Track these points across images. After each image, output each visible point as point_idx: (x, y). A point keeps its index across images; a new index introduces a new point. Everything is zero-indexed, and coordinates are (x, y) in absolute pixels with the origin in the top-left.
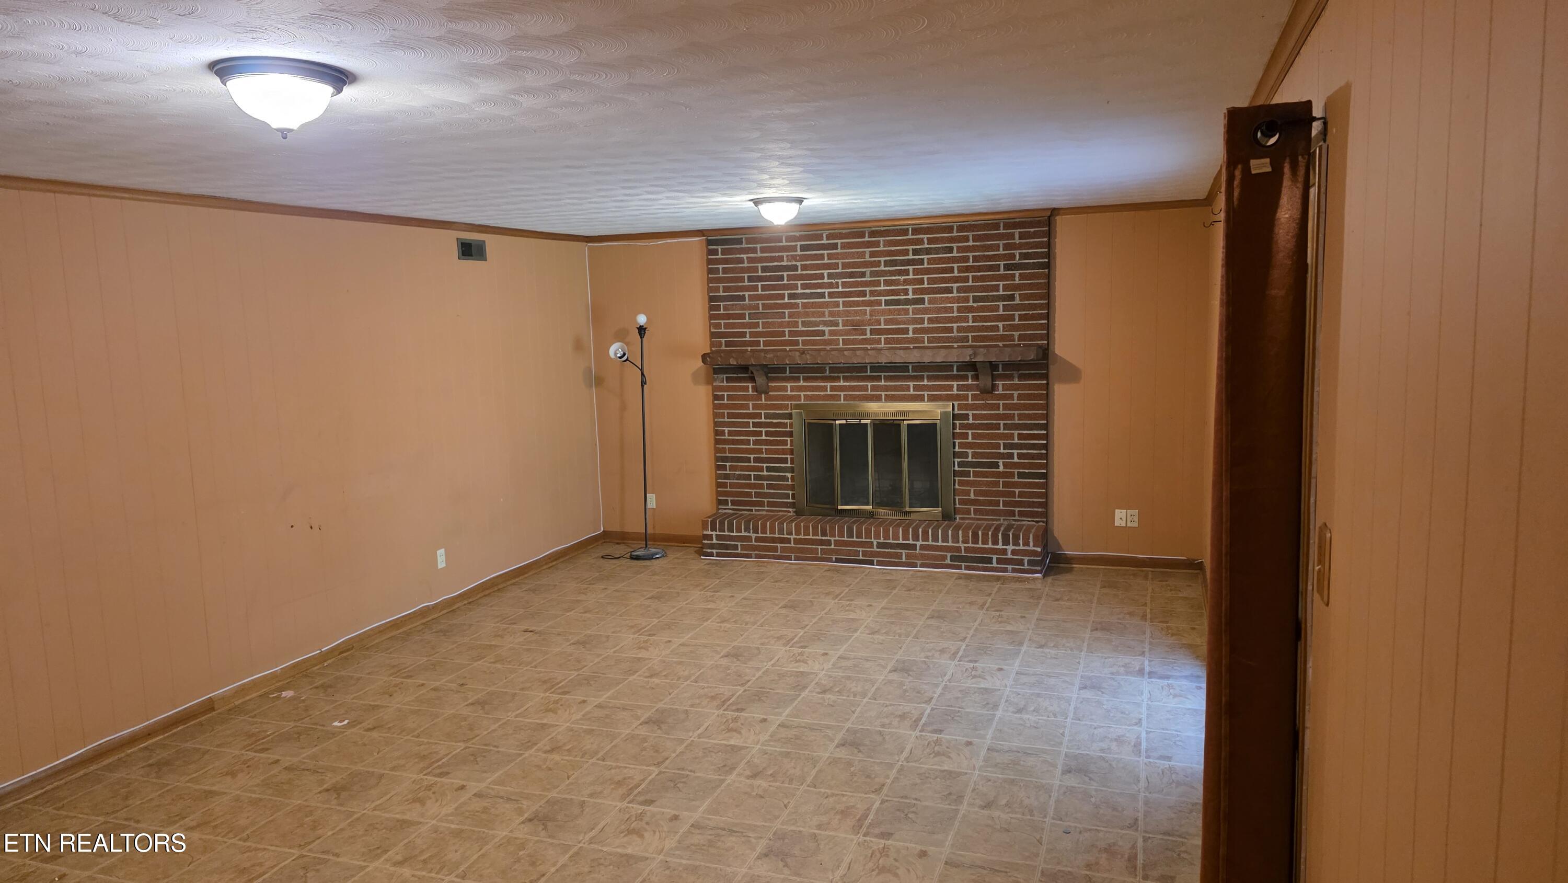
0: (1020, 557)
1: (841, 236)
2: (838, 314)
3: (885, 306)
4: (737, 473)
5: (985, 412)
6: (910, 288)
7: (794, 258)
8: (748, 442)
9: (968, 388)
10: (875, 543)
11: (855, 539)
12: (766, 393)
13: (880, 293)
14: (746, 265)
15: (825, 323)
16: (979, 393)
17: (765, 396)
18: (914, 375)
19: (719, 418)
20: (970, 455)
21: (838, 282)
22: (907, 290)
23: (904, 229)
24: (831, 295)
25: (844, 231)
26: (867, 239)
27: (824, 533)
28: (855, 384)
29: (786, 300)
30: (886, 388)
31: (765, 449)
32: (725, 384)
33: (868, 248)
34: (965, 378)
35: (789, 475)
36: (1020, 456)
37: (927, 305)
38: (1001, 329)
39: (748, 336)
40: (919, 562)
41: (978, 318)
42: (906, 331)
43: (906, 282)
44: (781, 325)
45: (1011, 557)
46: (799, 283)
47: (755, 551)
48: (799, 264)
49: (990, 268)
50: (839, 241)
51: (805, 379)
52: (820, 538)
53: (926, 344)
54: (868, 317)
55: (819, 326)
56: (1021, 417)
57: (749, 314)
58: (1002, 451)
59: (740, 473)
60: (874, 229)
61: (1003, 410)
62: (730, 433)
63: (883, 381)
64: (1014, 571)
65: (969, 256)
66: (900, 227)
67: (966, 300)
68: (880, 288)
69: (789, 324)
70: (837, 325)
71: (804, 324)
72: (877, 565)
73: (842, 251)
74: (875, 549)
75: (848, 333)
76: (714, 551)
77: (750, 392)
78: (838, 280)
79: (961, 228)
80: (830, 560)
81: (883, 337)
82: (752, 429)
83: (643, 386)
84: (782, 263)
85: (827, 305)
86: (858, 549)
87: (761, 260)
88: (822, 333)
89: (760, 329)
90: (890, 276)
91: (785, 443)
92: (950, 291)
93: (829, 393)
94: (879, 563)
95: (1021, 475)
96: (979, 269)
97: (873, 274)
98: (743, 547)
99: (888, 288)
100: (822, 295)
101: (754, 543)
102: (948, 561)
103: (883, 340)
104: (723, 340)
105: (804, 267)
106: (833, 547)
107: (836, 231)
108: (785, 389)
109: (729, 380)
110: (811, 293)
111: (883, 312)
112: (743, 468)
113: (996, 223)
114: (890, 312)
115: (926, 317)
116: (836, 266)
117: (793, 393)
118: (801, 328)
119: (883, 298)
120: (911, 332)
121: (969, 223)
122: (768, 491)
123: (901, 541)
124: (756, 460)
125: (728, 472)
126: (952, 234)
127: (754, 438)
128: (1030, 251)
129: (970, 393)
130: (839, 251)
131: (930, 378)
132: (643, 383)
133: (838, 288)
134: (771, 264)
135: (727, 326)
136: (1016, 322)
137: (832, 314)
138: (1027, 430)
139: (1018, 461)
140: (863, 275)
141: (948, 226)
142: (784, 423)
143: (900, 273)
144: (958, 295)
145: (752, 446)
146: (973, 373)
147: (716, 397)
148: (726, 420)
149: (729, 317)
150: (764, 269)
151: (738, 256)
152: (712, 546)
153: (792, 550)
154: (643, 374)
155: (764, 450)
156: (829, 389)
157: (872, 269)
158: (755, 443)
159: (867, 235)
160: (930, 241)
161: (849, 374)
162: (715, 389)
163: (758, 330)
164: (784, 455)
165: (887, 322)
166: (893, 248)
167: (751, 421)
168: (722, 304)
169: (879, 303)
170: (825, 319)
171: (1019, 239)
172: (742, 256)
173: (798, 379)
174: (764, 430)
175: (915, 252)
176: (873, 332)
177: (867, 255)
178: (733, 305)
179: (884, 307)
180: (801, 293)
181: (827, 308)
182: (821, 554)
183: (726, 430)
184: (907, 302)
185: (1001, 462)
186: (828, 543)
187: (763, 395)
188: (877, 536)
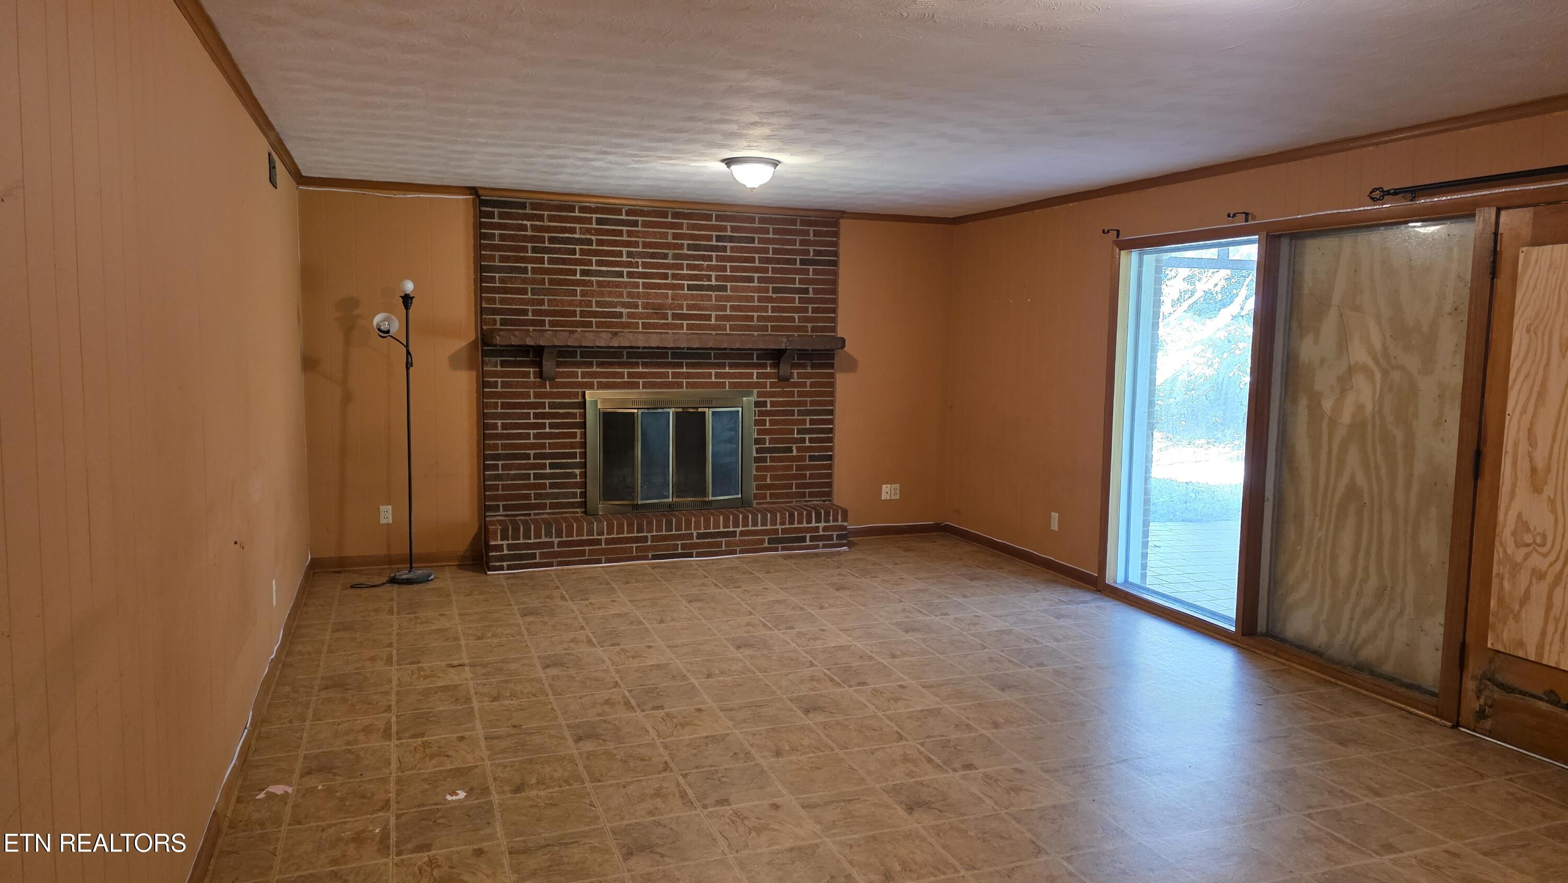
0: (830, 533)
1: (642, 213)
2: (638, 295)
3: (688, 290)
4: (512, 472)
5: (782, 399)
6: (713, 274)
7: (588, 231)
8: (527, 436)
9: (766, 376)
10: (695, 534)
11: (674, 532)
12: (552, 379)
13: (683, 277)
14: (529, 233)
15: (624, 305)
16: (776, 380)
17: (549, 383)
18: (716, 363)
19: (490, 409)
20: (767, 442)
21: (638, 262)
22: (710, 276)
23: (708, 214)
24: (630, 275)
25: (646, 209)
26: (669, 220)
27: (640, 530)
28: (655, 370)
29: (578, 277)
30: (688, 376)
31: (549, 443)
32: (499, 368)
33: (672, 229)
34: (764, 366)
35: (577, 471)
36: (811, 440)
37: (729, 292)
38: (797, 320)
39: (530, 314)
40: (738, 549)
41: (777, 309)
42: (708, 318)
43: (710, 268)
44: (571, 303)
45: (823, 533)
46: (594, 259)
47: (557, 558)
48: (594, 238)
49: (788, 261)
50: (640, 219)
51: (599, 365)
52: (636, 535)
53: (728, 331)
54: (670, 301)
55: (616, 307)
56: (813, 403)
57: (532, 289)
58: (796, 436)
59: (516, 472)
60: (677, 210)
61: (798, 397)
62: (504, 426)
63: (684, 368)
64: (825, 546)
65: (769, 248)
66: (704, 212)
67: (766, 290)
68: (683, 272)
69: (581, 303)
70: (636, 307)
71: (599, 304)
72: (696, 557)
73: (642, 229)
74: (695, 540)
75: (647, 316)
76: (505, 564)
77: (532, 379)
78: (638, 260)
79: (762, 220)
80: (646, 558)
81: (685, 323)
82: (532, 421)
83: (408, 369)
84: (574, 236)
85: (626, 285)
86: (677, 542)
87: (548, 229)
88: (620, 315)
89: (546, 307)
90: (693, 260)
91: (574, 435)
92: (751, 280)
93: (626, 380)
94: (698, 555)
95: (812, 458)
96: (778, 261)
97: (676, 257)
98: (543, 555)
99: (691, 272)
100: (620, 274)
101: (556, 549)
102: (766, 545)
103: (685, 325)
104: (498, 317)
105: (600, 243)
106: (649, 543)
107: (637, 207)
108: (575, 375)
109: (503, 364)
110: (608, 271)
111: (686, 297)
112: (520, 467)
113: (794, 219)
114: (693, 297)
115: (729, 304)
116: (636, 245)
117: (585, 380)
118: (594, 309)
119: (686, 283)
120: (713, 319)
121: (770, 216)
122: (550, 491)
123: (722, 529)
124: (537, 456)
125: (500, 472)
126: (754, 225)
127: (535, 431)
128: (822, 249)
129: (768, 381)
130: (639, 229)
131: (731, 366)
132: (409, 365)
133: (638, 268)
134: (561, 235)
135: (502, 301)
136: (810, 314)
137: (630, 295)
138: (818, 416)
139: (809, 445)
140: (665, 256)
141: (750, 217)
142: (572, 413)
143: (703, 258)
144: (759, 285)
145: (532, 441)
146: (771, 361)
147: (485, 384)
148: (500, 410)
149: (505, 291)
150: (552, 240)
151: (520, 222)
152: (502, 558)
153: (603, 552)
154: (408, 353)
155: (547, 445)
156: (626, 376)
157: (674, 252)
158: (537, 436)
159: (670, 216)
160: (734, 229)
161: (649, 360)
162: (482, 374)
163: (543, 308)
164: (572, 449)
165: (690, 307)
166: (697, 232)
167: (532, 411)
168: (497, 275)
169: (681, 287)
170: (623, 300)
171: (814, 236)
172: (525, 222)
173: (590, 365)
174: (547, 421)
175: (719, 238)
176: (675, 316)
177: (670, 237)
178: (512, 277)
179: (686, 291)
180: (596, 270)
181: (625, 288)
182: (636, 553)
183: (499, 422)
184: (710, 288)
185: (794, 447)
186: (645, 539)
187: (548, 382)
188: (697, 527)
